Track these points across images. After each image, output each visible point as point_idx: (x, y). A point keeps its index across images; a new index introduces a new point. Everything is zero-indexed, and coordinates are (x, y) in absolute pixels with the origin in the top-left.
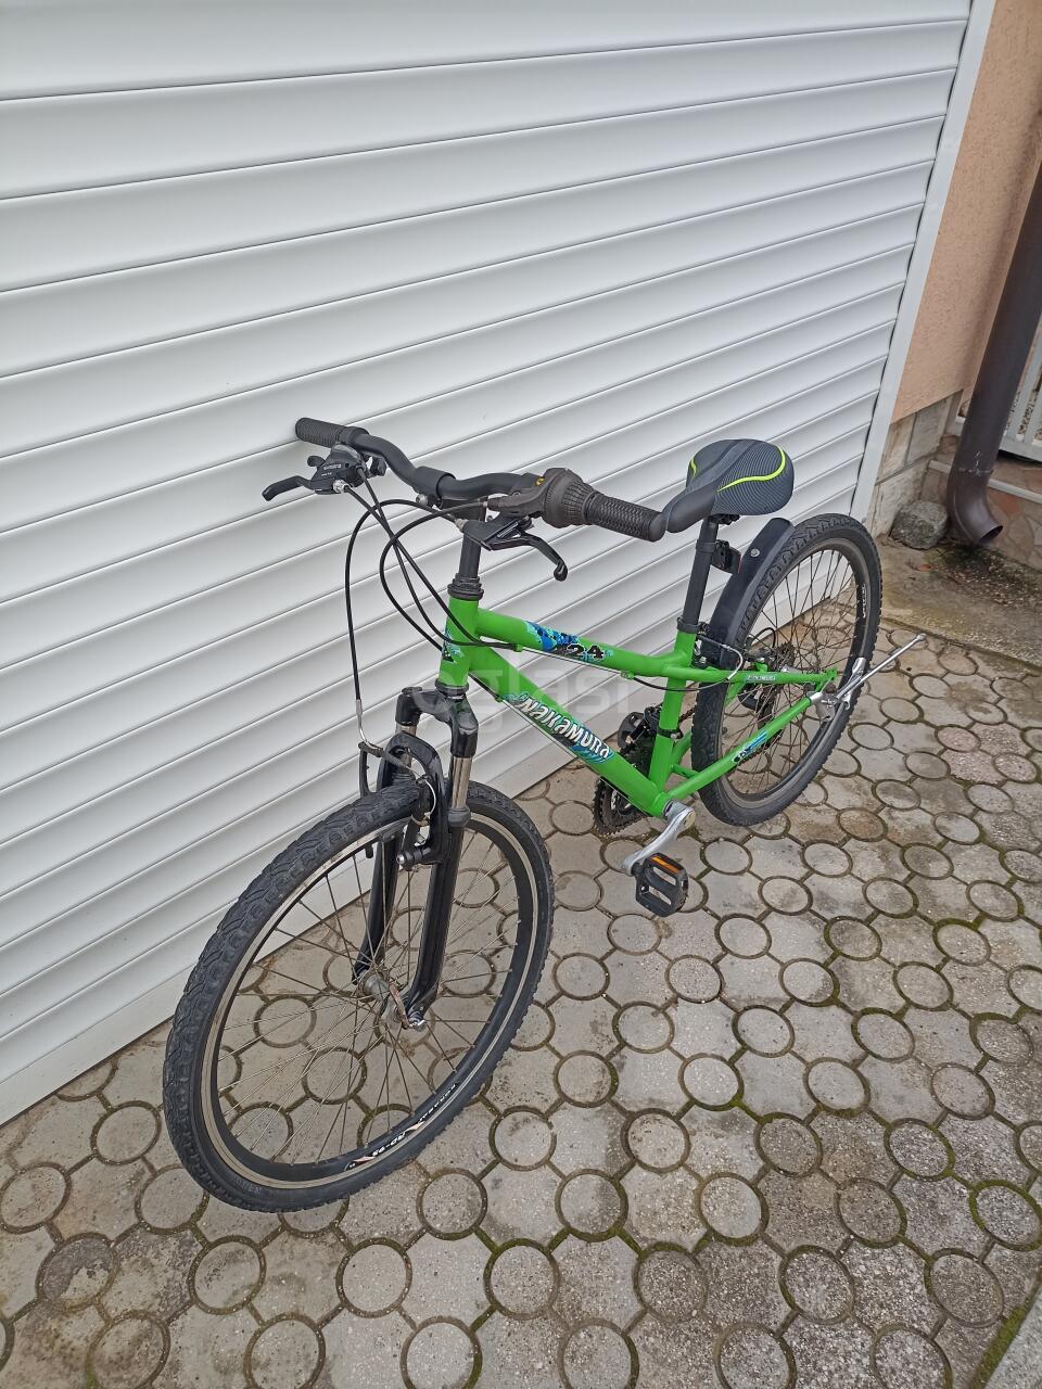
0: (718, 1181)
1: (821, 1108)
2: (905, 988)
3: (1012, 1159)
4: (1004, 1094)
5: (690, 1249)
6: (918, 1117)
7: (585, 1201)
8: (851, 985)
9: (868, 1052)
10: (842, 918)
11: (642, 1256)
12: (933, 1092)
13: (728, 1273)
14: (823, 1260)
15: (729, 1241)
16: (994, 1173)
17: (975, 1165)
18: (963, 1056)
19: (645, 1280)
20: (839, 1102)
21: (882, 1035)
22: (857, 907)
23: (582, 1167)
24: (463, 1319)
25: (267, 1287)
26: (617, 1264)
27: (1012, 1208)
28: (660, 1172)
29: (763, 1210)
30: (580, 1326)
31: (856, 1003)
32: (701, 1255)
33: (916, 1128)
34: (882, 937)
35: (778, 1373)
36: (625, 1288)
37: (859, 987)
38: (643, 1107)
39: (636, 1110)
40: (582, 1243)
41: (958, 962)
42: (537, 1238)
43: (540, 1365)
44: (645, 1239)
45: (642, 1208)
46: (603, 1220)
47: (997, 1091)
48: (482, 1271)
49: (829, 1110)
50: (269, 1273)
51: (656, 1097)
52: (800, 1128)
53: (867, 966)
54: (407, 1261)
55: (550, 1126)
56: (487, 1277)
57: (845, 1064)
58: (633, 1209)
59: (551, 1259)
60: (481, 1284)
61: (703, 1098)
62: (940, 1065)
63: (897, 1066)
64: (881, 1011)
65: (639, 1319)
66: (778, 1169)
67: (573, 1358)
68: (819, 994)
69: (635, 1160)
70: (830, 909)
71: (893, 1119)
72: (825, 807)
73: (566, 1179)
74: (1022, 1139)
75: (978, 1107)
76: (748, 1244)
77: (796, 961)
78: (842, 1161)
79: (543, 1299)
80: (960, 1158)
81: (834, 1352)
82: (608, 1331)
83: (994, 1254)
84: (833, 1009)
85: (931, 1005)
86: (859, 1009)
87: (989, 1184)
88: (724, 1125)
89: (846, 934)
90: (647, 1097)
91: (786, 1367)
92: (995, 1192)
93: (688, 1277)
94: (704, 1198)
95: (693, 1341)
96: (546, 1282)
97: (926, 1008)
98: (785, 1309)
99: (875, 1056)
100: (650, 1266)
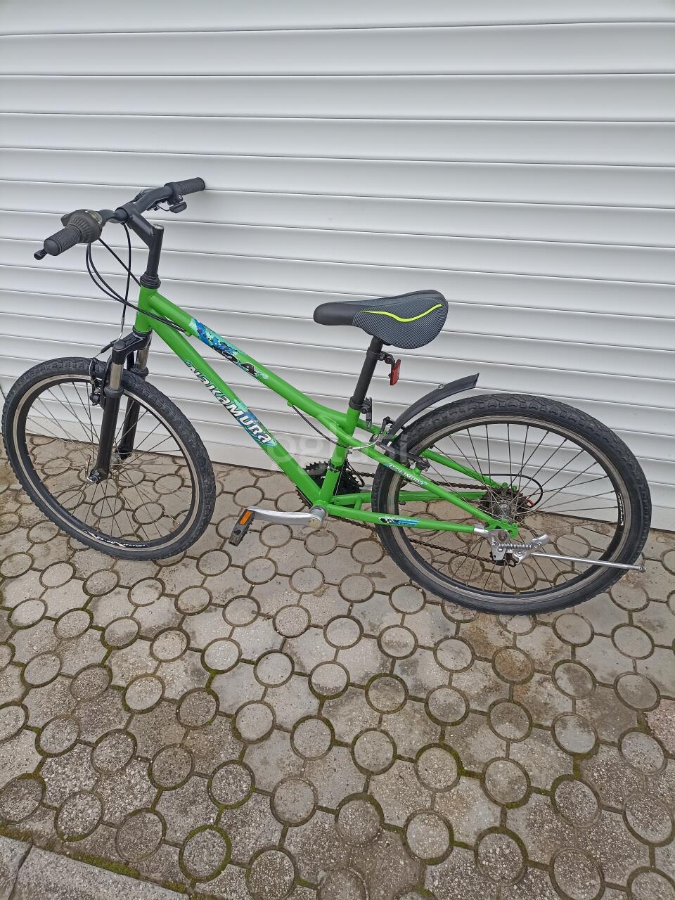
0: (157, 681)
1: (233, 718)
2: (363, 739)
3: (253, 847)
4: (308, 832)
5: (112, 684)
6: (256, 777)
7: (121, 630)
8: (342, 704)
9: (292, 733)
10: (401, 681)
11: (102, 665)
12: (282, 782)
13: (105, 706)
14: (130, 750)
15: (124, 700)
16: (235, 837)
17: (236, 823)
18: (326, 795)
19: (89, 672)
20: (242, 726)
21: (312, 738)
22: (420, 687)
23: (140, 621)
24: (48, 612)
25: (43, 545)
26: (93, 656)
27: (213, 855)
28: (152, 654)
29: (148, 709)
30: (58, 655)
31: (329, 712)
32: (111, 691)
33: (248, 779)
34: (402, 711)
35: (58, 748)
36: (82, 665)
37: (343, 710)
38: (188, 631)
39: (184, 628)
40: (99, 638)
41: (417, 771)
42: (95, 620)
43: (35, 648)
44: (110, 662)
45: (127, 654)
46: (114, 641)
47: (308, 826)
48: (72, 608)
49: (234, 723)
50: (49, 543)
51: (197, 634)
52: (213, 711)
53: (367, 709)
54: (69, 581)
55: (158, 599)
56: (71, 611)
57: (274, 721)
58: (124, 651)
59: (87, 630)
60: (66, 610)
61: (208, 656)
62: (310, 781)
63: (292, 753)
64: (332, 731)
65: (68, 676)
66: (178, 708)
67: (42, 659)
68: (322, 689)
69: (153, 640)
70: (403, 671)
71: (247, 762)
72: (511, 637)
73: (131, 618)
74: (274, 852)
75: (287, 816)
76: (125, 710)
77: (343, 668)
78: (200, 741)
79: (67, 635)
80: (237, 812)
81: (76, 771)
82: (58, 667)
83: (172, 849)
84: (316, 702)
85: (359, 761)
86: (325, 715)
87: (224, 835)
88: (195, 672)
89: (387, 688)
90: (195, 630)
91: (62, 750)
92: (219, 840)
93: (97, 689)
94: (144, 679)
95: (64, 704)
96: (75, 633)
97: (354, 759)
98: (93, 739)
99: (292, 738)
100: (97, 670)
